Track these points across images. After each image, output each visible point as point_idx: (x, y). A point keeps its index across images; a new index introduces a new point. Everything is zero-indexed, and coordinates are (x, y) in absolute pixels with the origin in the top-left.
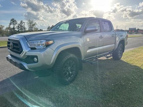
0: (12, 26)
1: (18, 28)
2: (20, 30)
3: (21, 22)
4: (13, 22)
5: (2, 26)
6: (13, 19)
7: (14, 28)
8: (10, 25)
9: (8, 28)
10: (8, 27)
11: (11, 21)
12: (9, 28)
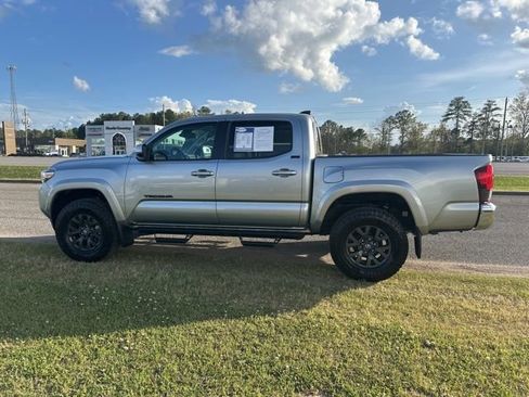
0: (450, 125)
1: (471, 132)
2: (478, 136)
3: (488, 109)
4: (458, 108)
5: (420, 125)
6: (458, 100)
7: (456, 131)
8: (445, 120)
9: (439, 131)
10: (438, 126)
11: (451, 105)
12: (441, 132)
